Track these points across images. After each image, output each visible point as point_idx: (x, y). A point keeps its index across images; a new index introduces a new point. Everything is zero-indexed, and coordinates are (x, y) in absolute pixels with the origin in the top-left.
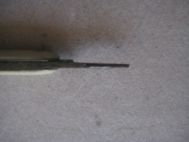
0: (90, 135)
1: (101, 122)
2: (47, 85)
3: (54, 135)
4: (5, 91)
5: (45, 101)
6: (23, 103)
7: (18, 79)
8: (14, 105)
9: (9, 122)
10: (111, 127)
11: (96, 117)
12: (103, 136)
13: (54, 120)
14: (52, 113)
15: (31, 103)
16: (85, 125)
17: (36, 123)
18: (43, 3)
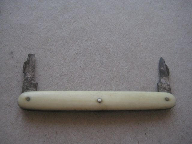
0: (18, 45)
1: (10, 54)
2: (41, 77)
3: (41, 44)
4: (70, 72)
5: (44, 66)
6: (59, 64)
7: (61, 80)
8: (66, 62)
9: (71, 51)
10: (4, 51)
11: (13, 57)
12: (10, 45)
13: (39, 54)
14: (40, 58)
15: (54, 64)
16: (20, 52)
17: (52, 51)
18: (38, 127)
